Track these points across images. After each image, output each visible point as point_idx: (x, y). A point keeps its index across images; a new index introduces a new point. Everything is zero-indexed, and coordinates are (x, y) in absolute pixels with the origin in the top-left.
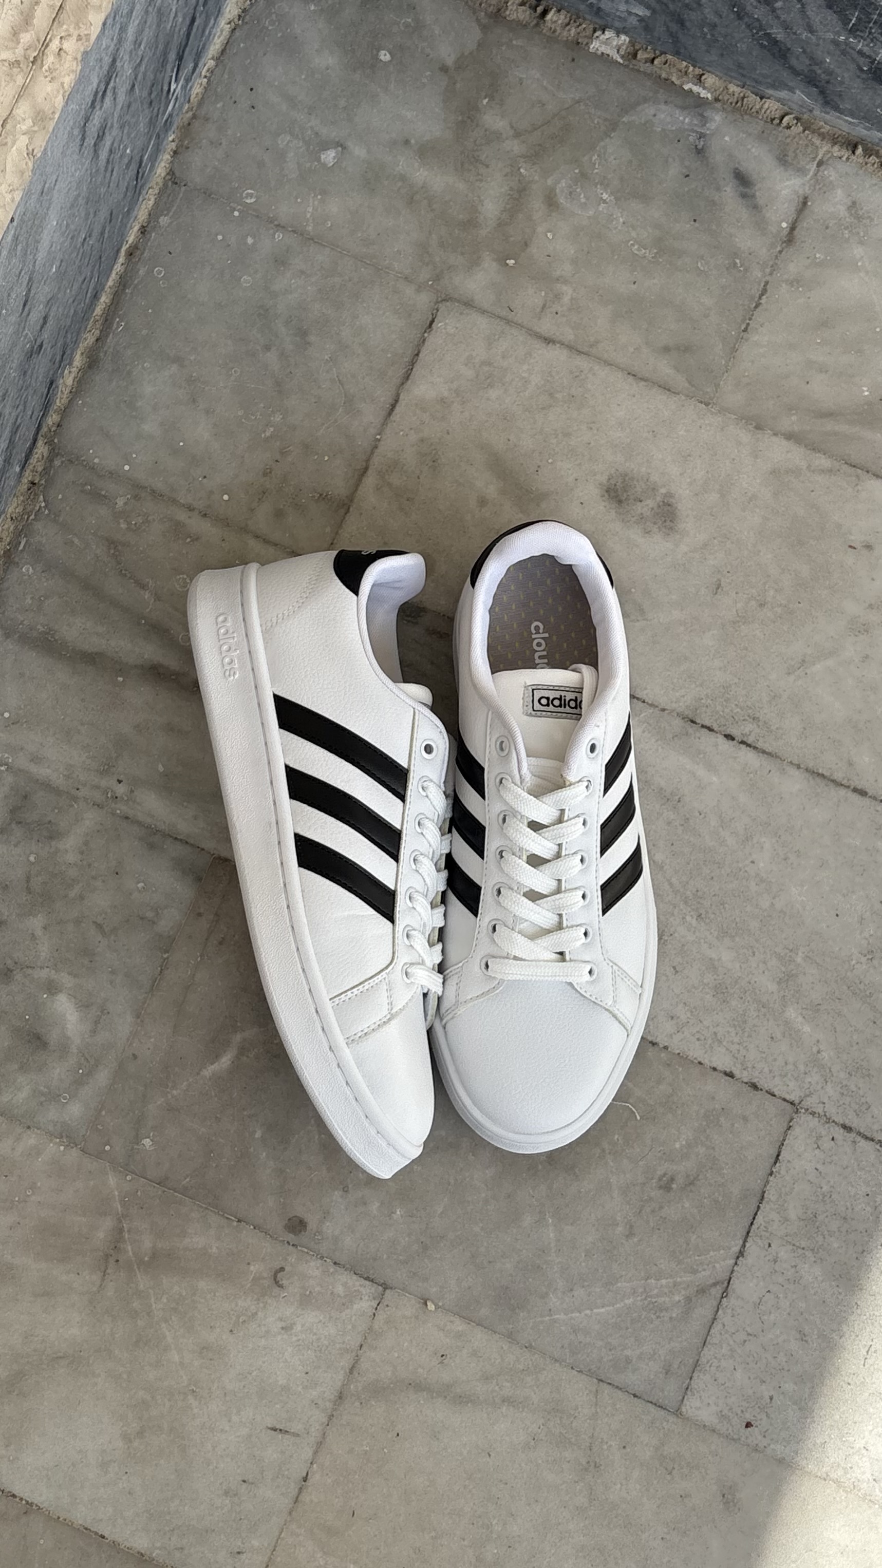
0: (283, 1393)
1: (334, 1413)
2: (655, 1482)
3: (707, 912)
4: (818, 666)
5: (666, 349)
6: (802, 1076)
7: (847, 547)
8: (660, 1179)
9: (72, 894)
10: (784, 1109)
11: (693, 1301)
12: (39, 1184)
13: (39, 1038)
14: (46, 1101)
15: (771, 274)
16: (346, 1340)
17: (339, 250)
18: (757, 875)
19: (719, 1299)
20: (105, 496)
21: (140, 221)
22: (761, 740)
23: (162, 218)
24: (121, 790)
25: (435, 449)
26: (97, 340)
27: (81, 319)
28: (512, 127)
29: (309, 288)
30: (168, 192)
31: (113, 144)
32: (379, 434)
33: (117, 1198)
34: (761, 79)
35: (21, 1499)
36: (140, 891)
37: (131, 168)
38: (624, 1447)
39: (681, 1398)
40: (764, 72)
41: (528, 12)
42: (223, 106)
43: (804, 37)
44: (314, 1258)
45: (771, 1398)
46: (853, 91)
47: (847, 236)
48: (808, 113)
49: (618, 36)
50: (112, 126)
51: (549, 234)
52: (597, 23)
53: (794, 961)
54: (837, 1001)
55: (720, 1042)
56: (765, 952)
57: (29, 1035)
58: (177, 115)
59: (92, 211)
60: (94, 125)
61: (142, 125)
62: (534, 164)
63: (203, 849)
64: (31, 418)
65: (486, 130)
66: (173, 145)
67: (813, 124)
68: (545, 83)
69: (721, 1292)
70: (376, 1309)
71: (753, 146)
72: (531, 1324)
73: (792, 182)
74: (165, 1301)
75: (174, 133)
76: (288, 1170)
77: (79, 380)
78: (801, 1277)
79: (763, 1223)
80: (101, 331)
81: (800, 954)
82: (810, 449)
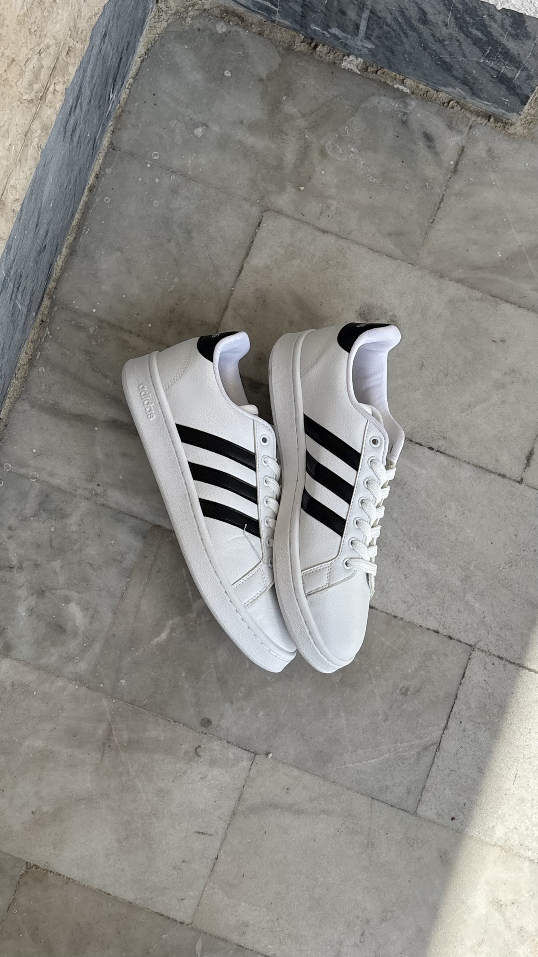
0: (203, 813)
1: (231, 823)
2: (404, 851)
3: (422, 545)
4: (478, 408)
5: (390, 234)
6: (476, 631)
7: (491, 341)
8: (401, 690)
9: (75, 548)
10: (467, 649)
11: (421, 753)
12: (65, 707)
13: (61, 627)
14: (67, 661)
15: (445, 191)
16: (236, 783)
17: (207, 184)
18: (448, 523)
19: (435, 753)
20: (82, 327)
21: (95, 171)
22: (448, 449)
23: (107, 169)
24: (99, 490)
25: (264, 295)
26: (74, 239)
27: (66, 229)
28: (299, 111)
29: (191, 206)
30: (110, 154)
31: (80, 134)
32: (233, 287)
33: (108, 712)
34: (436, 81)
35: (64, 876)
36: (113, 546)
37: (90, 144)
38: (387, 834)
39: (417, 806)
40: (439, 78)
41: (306, 46)
42: (138, 105)
43: (460, 60)
44: (216, 740)
45: (465, 804)
46: (488, 88)
47: (486, 168)
48: (464, 100)
49: (357, 59)
50: (80, 123)
51: (323, 172)
52: (345, 52)
53: (469, 569)
54: (493, 590)
55: (431, 614)
56: (454, 565)
57: (56, 626)
58: (114, 111)
59: (70, 171)
60: (71, 124)
61: (95, 120)
62: (312, 133)
63: (146, 521)
64: (40, 286)
65: (285, 114)
66: (112, 128)
67: (466, 105)
68: (317, 87)
69: (435, 749)
70: (251, 766)
71: (433, 119)
72: (335, 770)
73: (455, 138)
74: (136, 766)
75: (112, 121)
76: (200, 693)
77: (65, 262)
78: (479, 738)
79: (457, 711)
80: (76, 234)
81: (473, 565)
82: (470, 288)
